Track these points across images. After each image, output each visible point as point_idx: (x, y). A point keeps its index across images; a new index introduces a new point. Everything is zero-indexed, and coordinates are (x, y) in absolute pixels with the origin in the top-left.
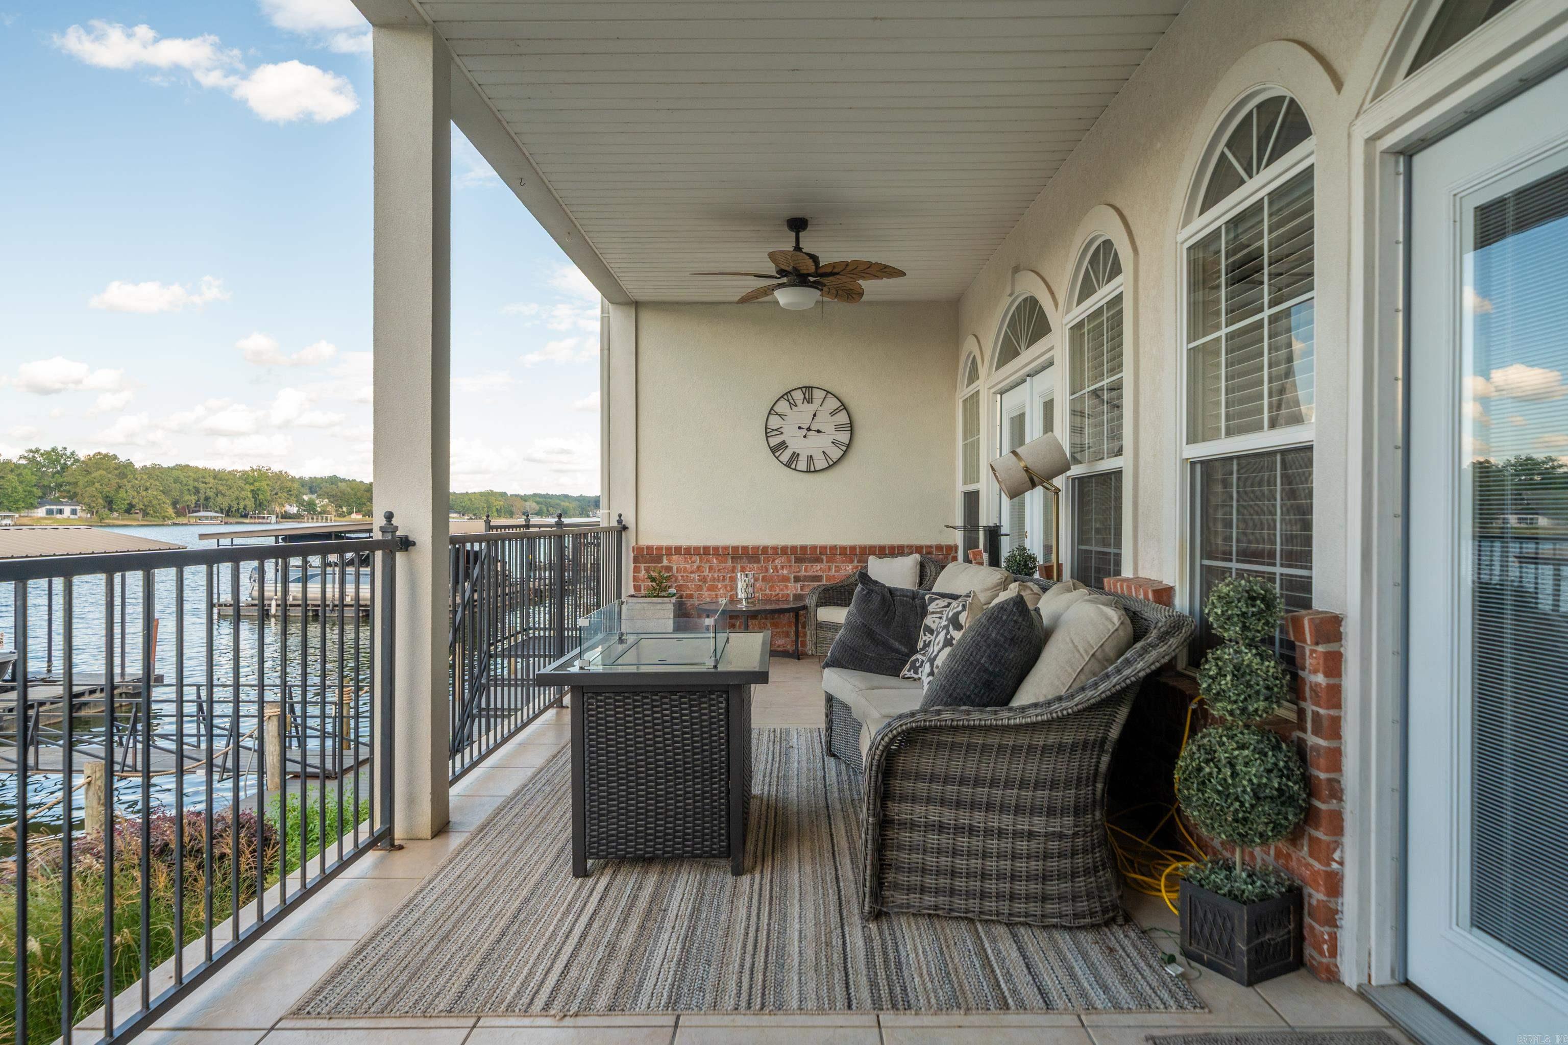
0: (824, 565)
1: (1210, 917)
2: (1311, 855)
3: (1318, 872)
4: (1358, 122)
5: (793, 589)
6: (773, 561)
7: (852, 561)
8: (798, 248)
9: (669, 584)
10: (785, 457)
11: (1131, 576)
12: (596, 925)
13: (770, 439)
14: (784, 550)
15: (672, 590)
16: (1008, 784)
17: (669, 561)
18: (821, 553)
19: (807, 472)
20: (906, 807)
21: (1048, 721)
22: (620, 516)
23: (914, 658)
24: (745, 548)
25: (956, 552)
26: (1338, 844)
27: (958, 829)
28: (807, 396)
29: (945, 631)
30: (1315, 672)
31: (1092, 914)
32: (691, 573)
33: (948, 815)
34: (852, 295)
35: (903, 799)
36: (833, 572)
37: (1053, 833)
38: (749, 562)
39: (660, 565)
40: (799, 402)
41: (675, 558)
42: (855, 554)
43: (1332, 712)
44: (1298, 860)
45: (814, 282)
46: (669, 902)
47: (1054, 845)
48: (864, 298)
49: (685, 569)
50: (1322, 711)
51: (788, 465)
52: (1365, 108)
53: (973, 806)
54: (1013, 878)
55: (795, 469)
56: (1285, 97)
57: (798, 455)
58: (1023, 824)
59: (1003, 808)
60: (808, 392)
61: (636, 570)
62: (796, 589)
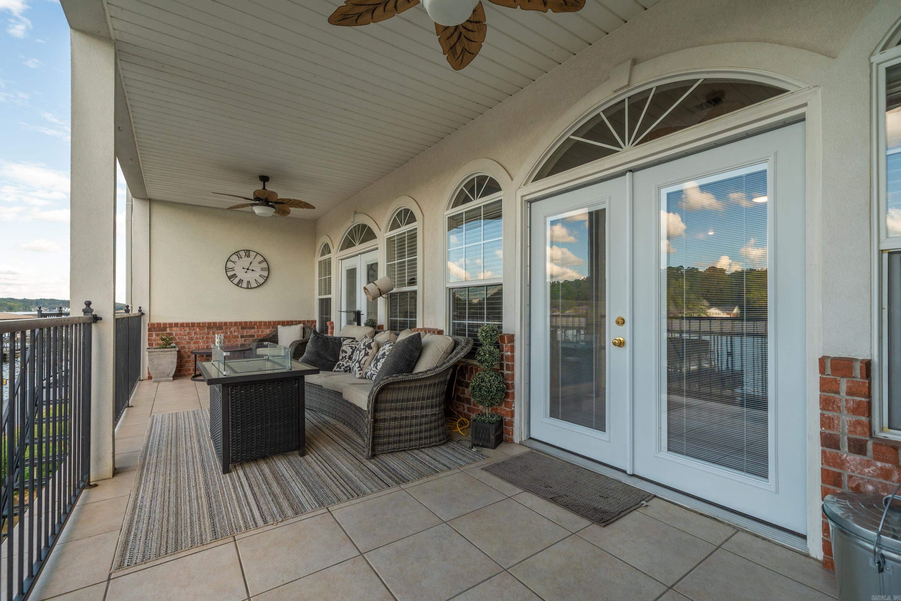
0: (256, 330)
1: (481, 431)
2: (505, 407)
3: (508, 411)
4: (519, 190)
5: (240, 341)
6: (230, 328)
7: (269, 328)
8: (264, 188)
9: (171, 342)
10: (236, 281)
11: (422, 328)
12: (256, 489)
13: (227, 272)
14: (236, 324)
15: (173, 345)
16: (418, 399)
17: (171, 330)
18: (254, 325)
19: (247, 288)
20: (382, 414)
21: (434, 375)
22: (140, 308)
23: (338, 363)
24: (215, 324)
25: (315, 323)
26: (513, 402)
27: (402, 418)
28: (247, 254)
29: (364, 350)
30: (507, 352)
31: (444, 439)
32: (184, 335)
33: (398, 414)
34: (285, 213)
35: (381, 411)
36: (260, 333)
37: (433, 414)
38: (217, 330)
39: (165, 332)
40: (243, 256)
41: (174, 328)
42: (271, 325)
43: (512, 363)
44: (501, 410)
45: (271, 205)
46: (281, 472)
47: (433, 418)
48: (289, 215)
49: (180, 334)
50: (510, 363)
51: (237, 285)
52: (521, 187)
53: (407, 409)
54: (430, 430)
55: (241, 287)
56: (488, 177)
57: (242, 280)
58: (424, 412)
59: (417, 408)
60: (248, 253)
61: (150, 335)
62: (242, 341)
